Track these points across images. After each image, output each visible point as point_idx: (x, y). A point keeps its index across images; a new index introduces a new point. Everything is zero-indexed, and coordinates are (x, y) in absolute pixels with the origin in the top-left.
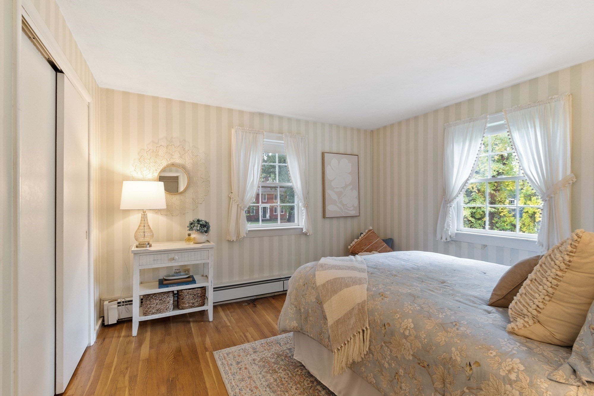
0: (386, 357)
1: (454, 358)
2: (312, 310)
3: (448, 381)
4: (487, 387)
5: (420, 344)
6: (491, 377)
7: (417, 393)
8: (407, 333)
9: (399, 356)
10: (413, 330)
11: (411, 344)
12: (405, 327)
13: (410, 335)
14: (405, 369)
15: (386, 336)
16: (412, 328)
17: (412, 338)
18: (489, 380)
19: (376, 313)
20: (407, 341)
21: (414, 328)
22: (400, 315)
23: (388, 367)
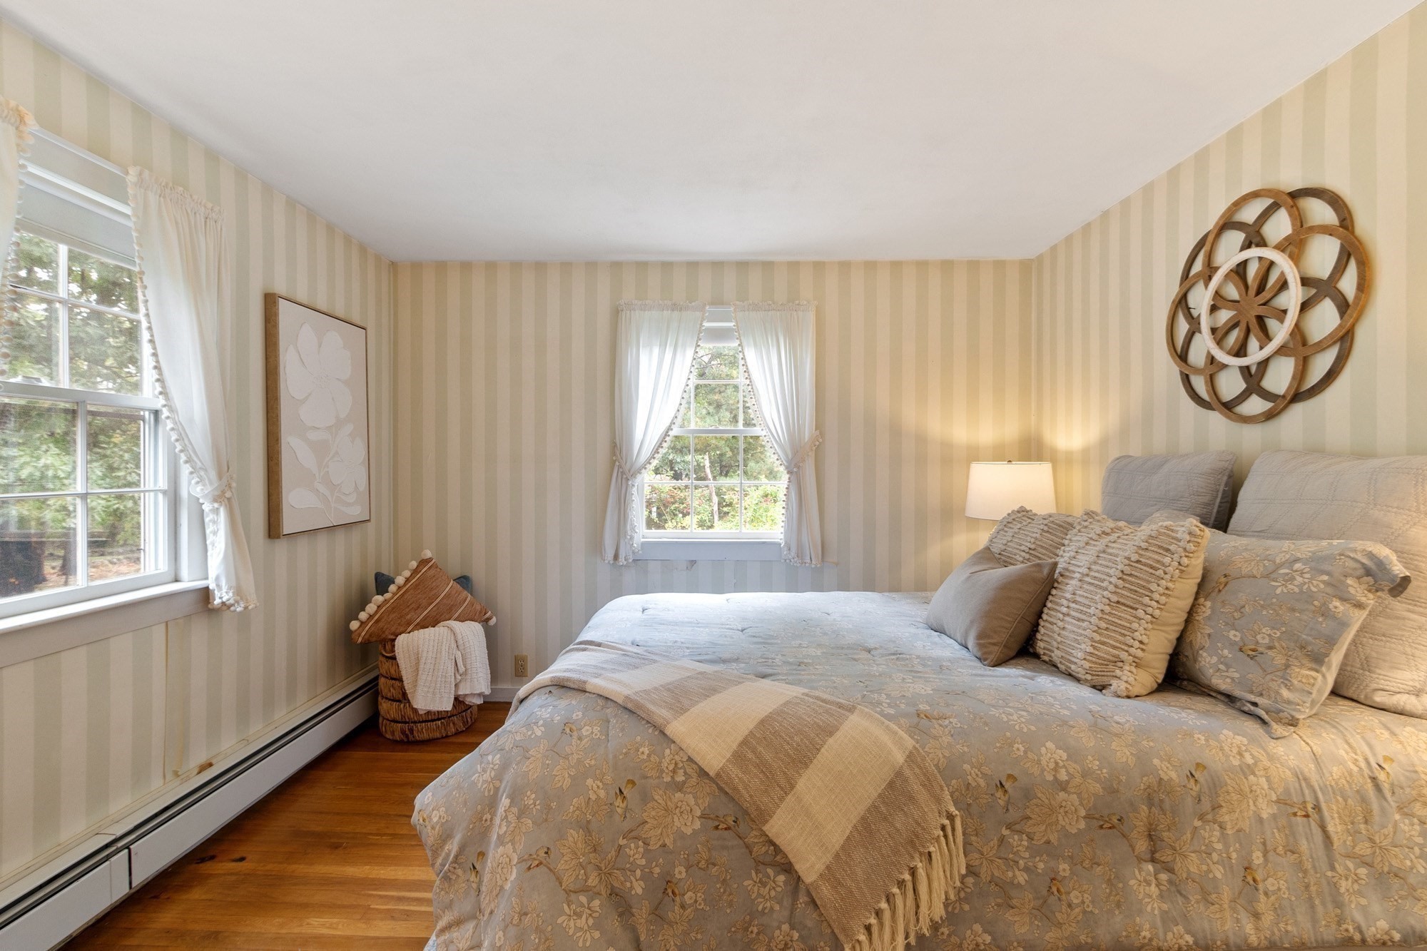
0: (1017, 859)
1: (1166, 778)
2: (688, 868)
3: (1163, 826)
4: (1228, 797)
5: (1098, 785)
6: (1226, 777)
7: (1108, 891)
8: (1063, 776)
9: (1053, 838)
10: (1069, 762)
11: (1079, 795)
12: (1052, 765)
13: (1071, 776)
14: (1071, 857)
15: (1011, 810)
16: (1067, 760)
17: (1078, 780)
18: (1226, 784)
19: (967, 767)
20: (1069, 793)
21: (1070, 757)
22: (1021, 744)
23: (1027, 878)
